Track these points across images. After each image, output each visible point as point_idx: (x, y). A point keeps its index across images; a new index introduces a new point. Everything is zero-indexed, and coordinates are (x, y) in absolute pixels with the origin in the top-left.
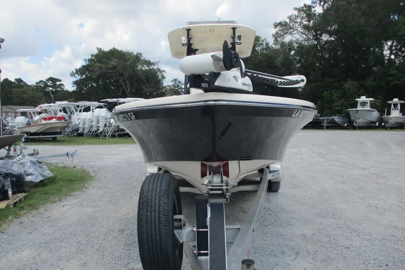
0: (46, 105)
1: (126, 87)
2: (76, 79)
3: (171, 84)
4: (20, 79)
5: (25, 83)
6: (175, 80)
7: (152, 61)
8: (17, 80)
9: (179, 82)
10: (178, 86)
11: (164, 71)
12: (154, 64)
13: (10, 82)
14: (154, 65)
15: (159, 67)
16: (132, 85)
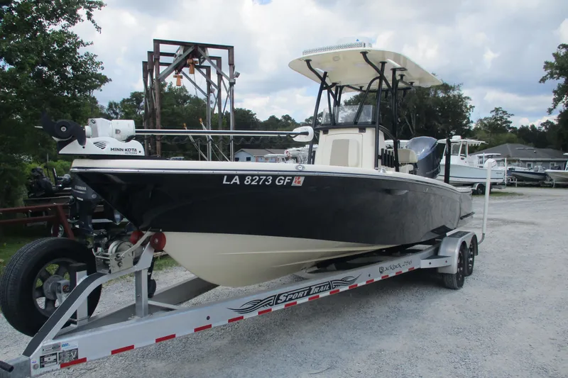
0: (294, 149)
1: (410, 122)
2: (346, 114)
3: (490, 115)
4: (287, 116)
5: (293, 121)
6: (497, 110)
7: (450, 84)
8: (284, 117)
9: (504, 112)
10: (502, 118)
11: (468, 98)
12: (453, 88)
13: (277, 120)
14: (453, 90)
15: (461, 93)
16: (418, 120)
